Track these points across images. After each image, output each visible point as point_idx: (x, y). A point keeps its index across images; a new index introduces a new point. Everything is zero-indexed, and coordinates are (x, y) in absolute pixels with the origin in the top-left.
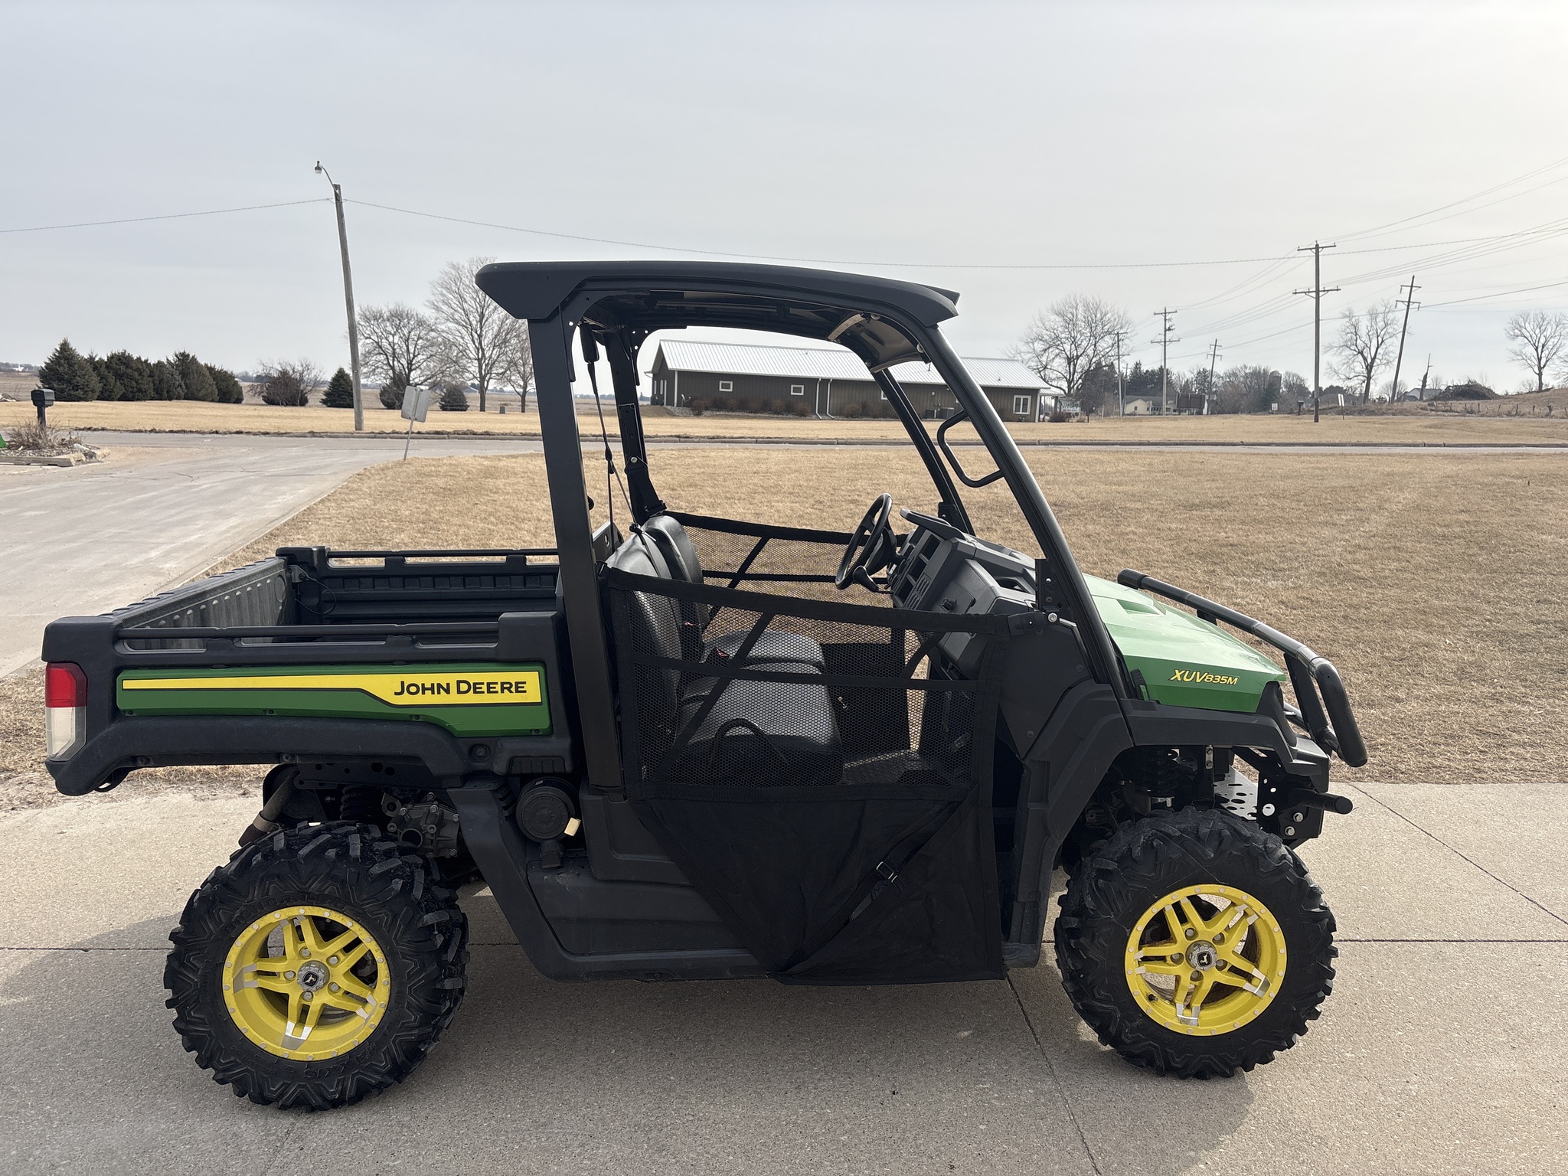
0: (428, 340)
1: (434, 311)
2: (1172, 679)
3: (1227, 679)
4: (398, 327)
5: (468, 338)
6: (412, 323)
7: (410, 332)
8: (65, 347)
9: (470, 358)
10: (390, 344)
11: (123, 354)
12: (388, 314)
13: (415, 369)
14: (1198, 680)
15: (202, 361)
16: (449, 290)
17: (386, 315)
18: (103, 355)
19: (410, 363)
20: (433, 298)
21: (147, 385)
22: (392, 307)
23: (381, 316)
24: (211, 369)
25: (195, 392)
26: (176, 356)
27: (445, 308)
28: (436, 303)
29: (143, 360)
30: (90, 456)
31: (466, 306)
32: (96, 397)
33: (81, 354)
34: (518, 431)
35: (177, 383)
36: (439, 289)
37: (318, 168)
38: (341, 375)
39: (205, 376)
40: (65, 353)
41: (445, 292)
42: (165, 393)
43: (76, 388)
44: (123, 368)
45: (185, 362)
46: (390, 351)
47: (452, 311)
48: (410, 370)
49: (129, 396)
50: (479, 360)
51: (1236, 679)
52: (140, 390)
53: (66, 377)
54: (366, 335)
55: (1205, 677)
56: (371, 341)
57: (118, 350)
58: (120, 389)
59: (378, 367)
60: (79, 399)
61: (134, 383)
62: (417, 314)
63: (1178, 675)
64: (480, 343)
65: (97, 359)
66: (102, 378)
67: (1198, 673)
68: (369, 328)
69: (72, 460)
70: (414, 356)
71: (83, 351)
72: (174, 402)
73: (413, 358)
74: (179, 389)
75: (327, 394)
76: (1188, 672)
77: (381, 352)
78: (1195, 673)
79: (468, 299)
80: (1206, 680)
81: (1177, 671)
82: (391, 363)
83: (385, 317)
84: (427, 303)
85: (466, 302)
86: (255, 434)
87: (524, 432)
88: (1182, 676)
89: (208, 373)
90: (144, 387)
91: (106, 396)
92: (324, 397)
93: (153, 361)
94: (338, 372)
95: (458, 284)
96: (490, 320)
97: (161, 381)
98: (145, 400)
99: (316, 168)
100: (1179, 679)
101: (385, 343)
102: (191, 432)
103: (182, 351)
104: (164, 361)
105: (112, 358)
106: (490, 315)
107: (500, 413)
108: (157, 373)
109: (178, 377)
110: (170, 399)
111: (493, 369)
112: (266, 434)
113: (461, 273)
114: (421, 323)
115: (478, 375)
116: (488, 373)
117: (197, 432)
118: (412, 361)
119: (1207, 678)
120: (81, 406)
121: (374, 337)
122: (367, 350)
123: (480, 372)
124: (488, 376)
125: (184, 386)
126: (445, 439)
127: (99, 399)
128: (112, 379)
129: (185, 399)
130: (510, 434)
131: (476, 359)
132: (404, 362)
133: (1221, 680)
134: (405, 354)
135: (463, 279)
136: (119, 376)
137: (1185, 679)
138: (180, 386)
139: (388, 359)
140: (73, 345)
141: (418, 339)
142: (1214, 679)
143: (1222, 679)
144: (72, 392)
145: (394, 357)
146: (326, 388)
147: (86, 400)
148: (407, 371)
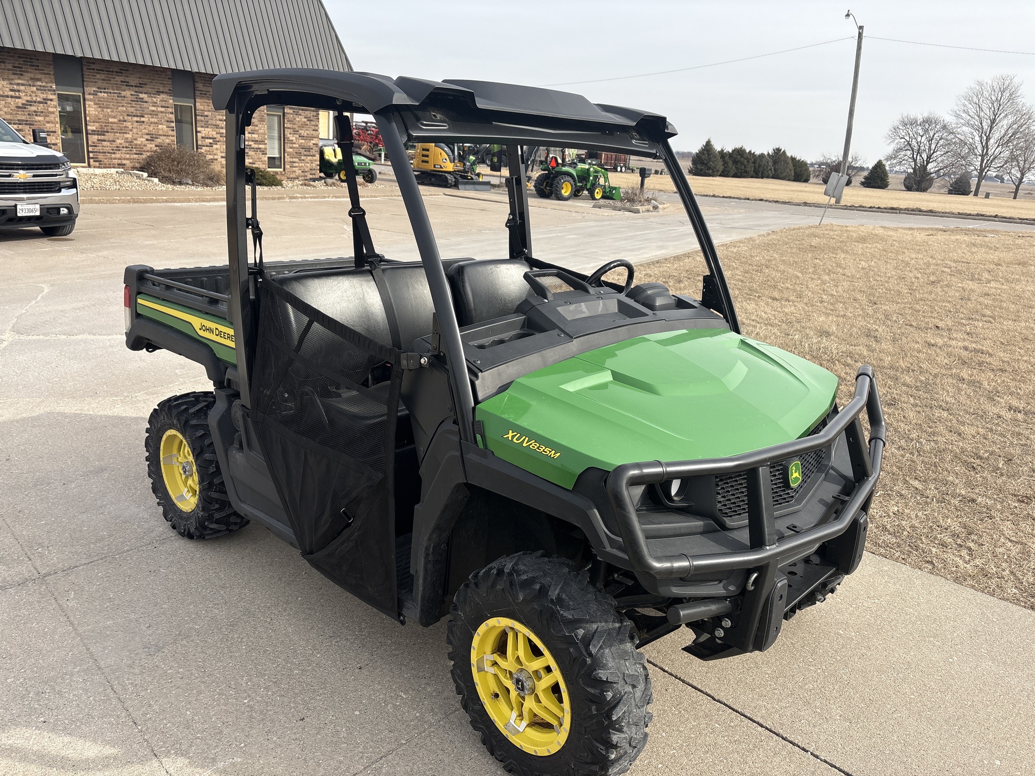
0: (947, 140)
1: (954, 118)
2: (505, 437)
3: (550, 452)
4: (926, 131)
5: (977, 138)
6: (938, 127)
7: (935, 134)
8: (708, 143)
9: (976, 155)
10: (917, 143)
11: (741, 148)
12: (922, 120)
13: (931, 162)
14: (525, 445)
15: (789, 154)
16: (970, 102)
17: (920, 120)
18: (729, 149)
19: (929, 157)
20: (956, 108)
21: (750, 169)
22: (926, 115)
23: (916, 122)
24: (793, 159)
25: (780, 174)
26: (774, 150)
27: (964, 115)
28: (958, 112)
29: (752, 152)
30: (656, 208)
31: (982, 114)
32: (719, 174)
33: (716, 148)
34: (956, 211)
35: (769, 168)
36: (963, 101)
37: (848, 15)
38: (879, 166)
39: (788, 163)
40: (708, 147)
41: (967, 103)
42: (760, 174)
43: (709, 168)
44: (739, 157)
45: (778, 155)
46: (916, 148)
47: (969, 118)
48: (928, 163)
49: (740, 174)
50: (982, 156)
51: (559, 454)
52: (746, 172)
53: (705, 162)
54: (901, 136)
55: (531, 444)
56: (904, 140)
57: (738, 146)
58: (733, 170)
59: (904, 160)
60: (709, 175)
61: (743, 167)
62: (943, 121)
63: (510, 434)
64: (987, 143)
65: (725, 151)
66: (725, 163)
67: (527, 438)
68: (905, 131)
69: (641, 210)
70: (934, 152)
71: (718, 147)
72: (765, 180)
73: (933, 153)
74: (770, 171)
75: (866, 178)
76: (519, 435)
77: (910, 149)
78: (524, 437)
79: (984, 108)
80: (531, 446)
81: (511, 431)
82: (915, 156)
83: (919, 123)
84: (950, 112)
85: (982, 111)
86: (770, 202)
87: (961, 212)
88: (513, 437)
89: (790, 162)
90: (748, 170)
91: (724, 174)
92: (863, 180)
93: (758, 153)
94: (878, 163)
95: (980, 96)
96: (1000, 124)
97: (760, 166)
98: (747, 178)
99: (846, 16)
100: (510, 439)
101: (914, 143)
102: (734, 198)
103: (777, 147)
104: (766, 153)
105: (733, 151)
106: (1000, 121)
107: (985, 198)
108: (758, 161)
109: (771, 164)
110: (762, 178)
111: (993, 163)
112: (777, 202)
113: (983, 88)
114: (944, 127)
115: (979, 168)
116: (987, 166)
117: (737, 198)
118: (931, 156)
119: (533, 445)
120: (710, 180)
121: (907, 138)
122: (899, 147)
123: (981, 165)
124: (988, 168)
125: (773, 170)
126: (896, 213)
127: (720, 176)
128: (730, 163)
129: (772, 178)
130: (949, 213)
131: (980, 155)
132: (925, 156)
133: (543, 451)
134: (927, 151)
135: (984, 93)
136: (735, 162)
137: (514, 440)
138: (771, 169)
139: (913, 154)
140: (712, 143)
141: (940, 139)
142: (538, 448)
143: (545, 450)
144: (707, 171)
145: (918, 152)
146: (866, 173)
147: (713, 176)
148: (925, 162)
